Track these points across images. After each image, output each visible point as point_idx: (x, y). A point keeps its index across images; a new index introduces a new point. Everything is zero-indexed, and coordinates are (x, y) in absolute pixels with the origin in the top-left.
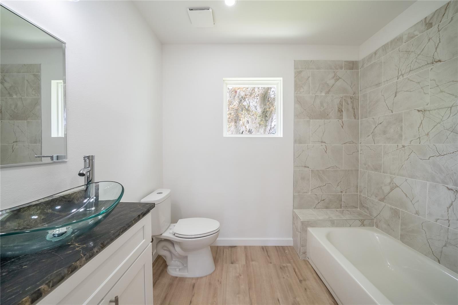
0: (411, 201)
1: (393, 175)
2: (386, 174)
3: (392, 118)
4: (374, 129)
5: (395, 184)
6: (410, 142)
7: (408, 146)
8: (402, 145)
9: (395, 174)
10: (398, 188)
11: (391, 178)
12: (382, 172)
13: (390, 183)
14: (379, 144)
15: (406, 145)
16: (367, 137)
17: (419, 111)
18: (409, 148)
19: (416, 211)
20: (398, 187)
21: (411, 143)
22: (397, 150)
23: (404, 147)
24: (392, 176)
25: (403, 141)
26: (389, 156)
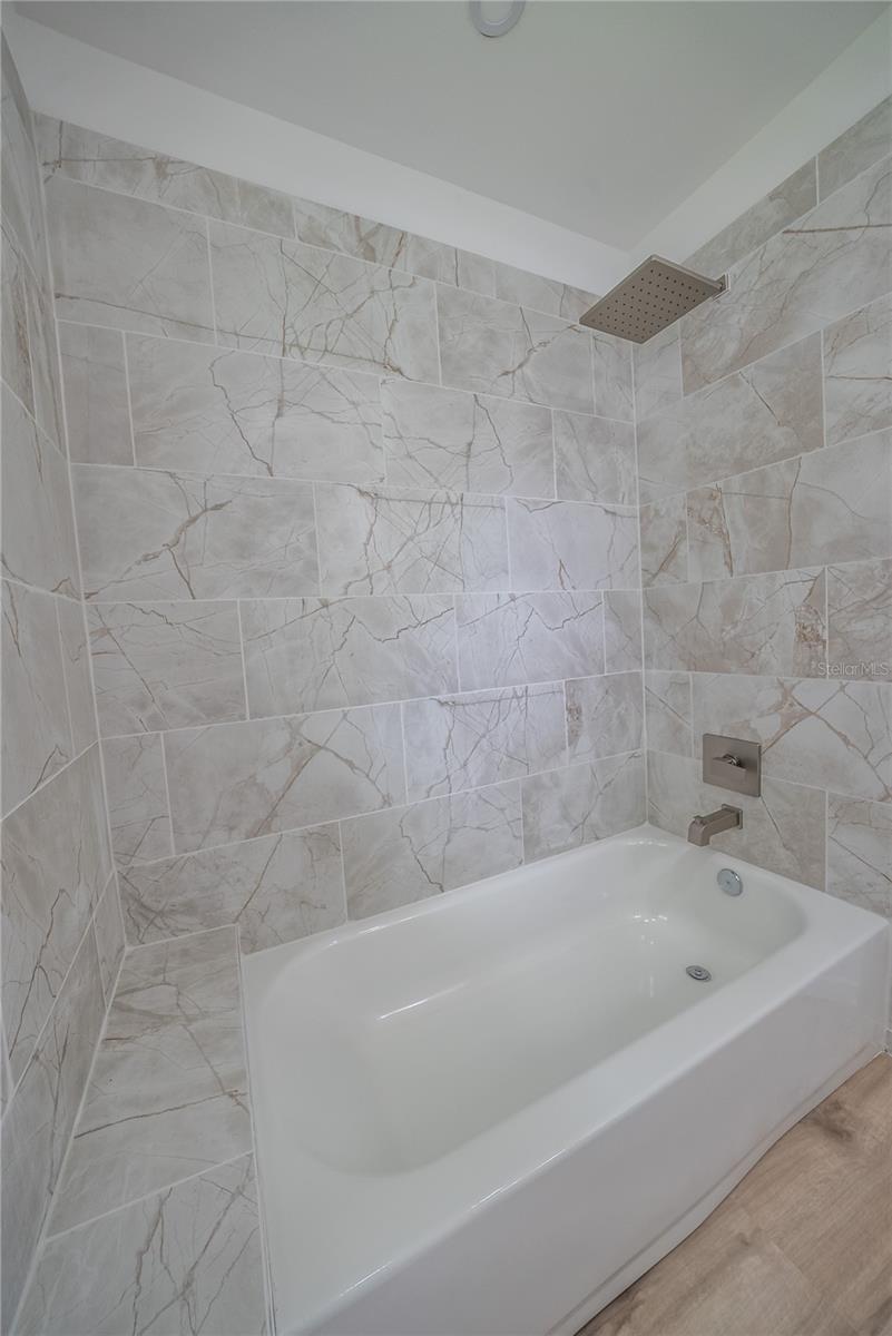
0: (368, 776)
1: (297, 713)
2: (266, 719)
3: (273, 496)
4: (182, 530)
5: (309, 742)
6: (342, 590)
7: (339, 601)
8: (320, 600)
9: (303, 707)
10: (322, 751)
11: (289, 724)
12: (248, 715)
13: (289, 748)
14: (219, 599)
15: (332, 598)
16: (139, 563)
17: (362, 493)
18: (344, 609)
19: (383, 797)
20: (320, 748)
21: (346, 593)
22: (302, 617)
23: (325, 605)
24: (295, 718)
25: (321, 585)
26: (271, 647)
